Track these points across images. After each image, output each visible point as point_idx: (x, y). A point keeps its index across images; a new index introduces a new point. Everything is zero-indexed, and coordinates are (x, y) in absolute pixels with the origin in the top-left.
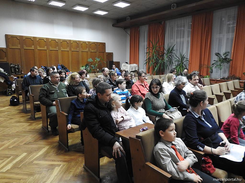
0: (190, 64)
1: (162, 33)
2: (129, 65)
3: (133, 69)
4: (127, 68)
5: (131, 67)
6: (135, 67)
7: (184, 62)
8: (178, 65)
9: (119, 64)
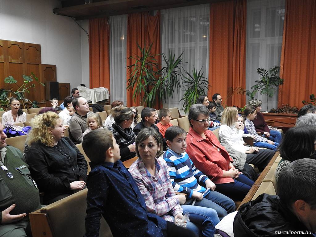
0: (211, 87)
1: (156, 34)
2: (92, 91)
3: (100, 96)
4: (89, 96)
5: (97, 93)
6: (105, 93)
7: (202, 83)
8: (190, 88)
9: (69, 88)
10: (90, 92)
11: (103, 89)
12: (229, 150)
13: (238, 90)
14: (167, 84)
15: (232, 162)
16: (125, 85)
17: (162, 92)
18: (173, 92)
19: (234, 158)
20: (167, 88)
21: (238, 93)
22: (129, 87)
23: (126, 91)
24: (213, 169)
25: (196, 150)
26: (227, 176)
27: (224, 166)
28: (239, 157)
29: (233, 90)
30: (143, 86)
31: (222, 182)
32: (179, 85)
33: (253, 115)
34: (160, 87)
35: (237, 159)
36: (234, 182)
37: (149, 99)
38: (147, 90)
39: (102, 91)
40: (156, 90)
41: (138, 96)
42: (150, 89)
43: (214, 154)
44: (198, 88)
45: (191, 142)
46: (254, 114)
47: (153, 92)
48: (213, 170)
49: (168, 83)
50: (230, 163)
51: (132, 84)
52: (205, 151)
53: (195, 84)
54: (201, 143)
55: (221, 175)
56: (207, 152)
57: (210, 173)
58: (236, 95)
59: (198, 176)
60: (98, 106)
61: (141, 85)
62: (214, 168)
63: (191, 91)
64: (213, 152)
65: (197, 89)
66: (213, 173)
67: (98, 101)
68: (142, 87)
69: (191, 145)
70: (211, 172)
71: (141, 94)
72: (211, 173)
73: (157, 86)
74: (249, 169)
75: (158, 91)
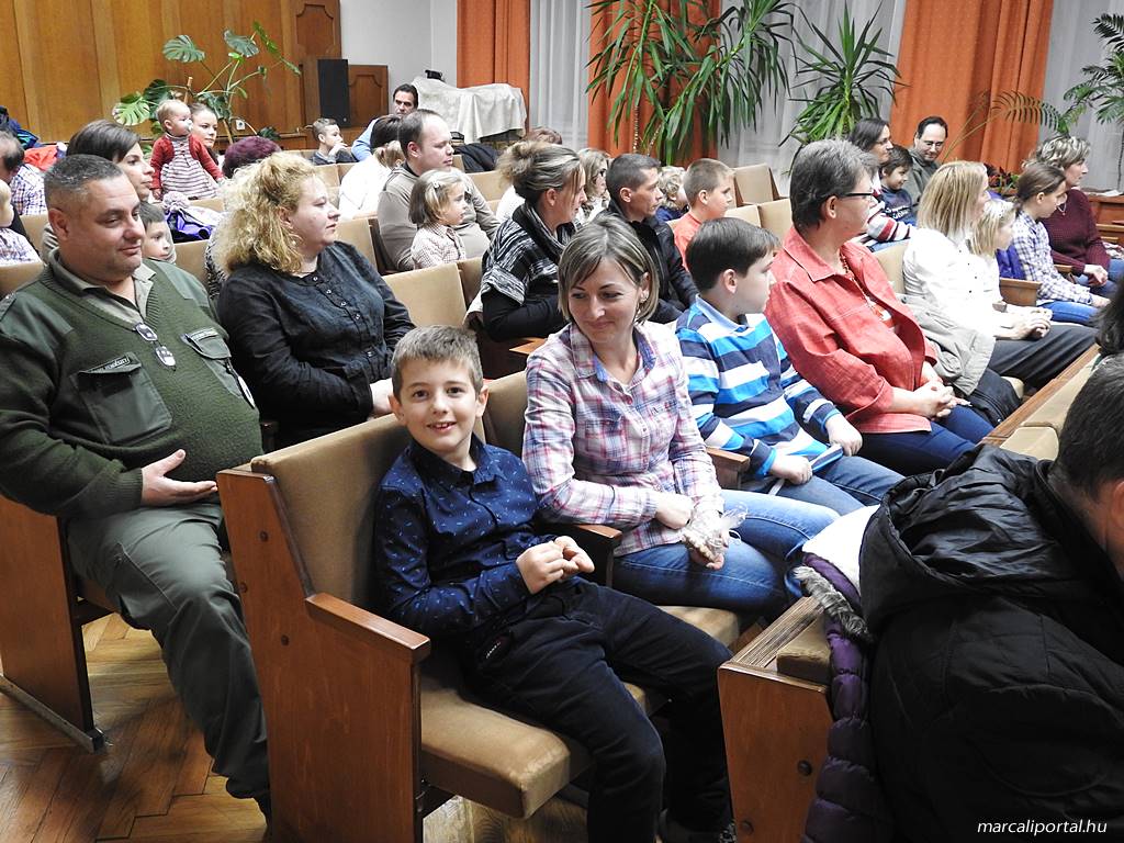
0: (905, 92)
2: (466, 95)
3: (491, 116)
4: (452, 116)
5: (483, 106)
6: (509, 107)
7: (872, 73)
8: (823, 92)
9: (384, 84)
10: (458, 100)
11: (504, 92)
12: (931, 321)
13: (1012, 102)
14: (739, 75)
15: (933, 362)
16: (582, 75)
17: (716, 104)
18: (757, 105)
19: (944, 349)
20: (735, 89)
21: (1011, 117)
22: (598, 84)
23: (587, 97)
24: (858, 380)
25: (805, 311)
26: (906, 408)
27: (901, 375)
28: (965, 348)
29: (989, 104)
30: (648, 82)
31: (885, 428)
32: (784, 79)
33: (1050, 201)
34: (712, 85)
35: (956, 352)
36: (929, 429)
37: (666, 131)
38: (661, 95)
39: (499, 99)
40: (696, 95)
41: (627, 120)
42: (673, 93)
43: (869, 331)
44: (856, 91)
45: (786, 281)
46: (1053, 196)
47: (685, 105)
48: (856, 385)
49: (742, 72)
50: (926, 365)
51: (610, 74)
52: (834, 316)
53: (843, 76)
54: (823, 288)
55: (884, 405)
56: (844, 320)
57: (845, 394)
58: (1001, 122)
59: (803, 402)
60: (480, 151)
61: (640, 79)
62: (860, 376)
63: (825, 105)
64: (865, 322)
65: (851, 97)
66: (857, 396)
67: (483, 132)
68: (644, 84)
69: (787, 292)
70: (848, 391)
71: (638, 110)
72: (849, 394)
73: (700, 82)
74: (999, 392)
75: (703, 103)
